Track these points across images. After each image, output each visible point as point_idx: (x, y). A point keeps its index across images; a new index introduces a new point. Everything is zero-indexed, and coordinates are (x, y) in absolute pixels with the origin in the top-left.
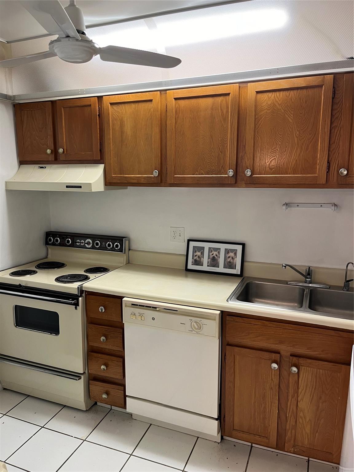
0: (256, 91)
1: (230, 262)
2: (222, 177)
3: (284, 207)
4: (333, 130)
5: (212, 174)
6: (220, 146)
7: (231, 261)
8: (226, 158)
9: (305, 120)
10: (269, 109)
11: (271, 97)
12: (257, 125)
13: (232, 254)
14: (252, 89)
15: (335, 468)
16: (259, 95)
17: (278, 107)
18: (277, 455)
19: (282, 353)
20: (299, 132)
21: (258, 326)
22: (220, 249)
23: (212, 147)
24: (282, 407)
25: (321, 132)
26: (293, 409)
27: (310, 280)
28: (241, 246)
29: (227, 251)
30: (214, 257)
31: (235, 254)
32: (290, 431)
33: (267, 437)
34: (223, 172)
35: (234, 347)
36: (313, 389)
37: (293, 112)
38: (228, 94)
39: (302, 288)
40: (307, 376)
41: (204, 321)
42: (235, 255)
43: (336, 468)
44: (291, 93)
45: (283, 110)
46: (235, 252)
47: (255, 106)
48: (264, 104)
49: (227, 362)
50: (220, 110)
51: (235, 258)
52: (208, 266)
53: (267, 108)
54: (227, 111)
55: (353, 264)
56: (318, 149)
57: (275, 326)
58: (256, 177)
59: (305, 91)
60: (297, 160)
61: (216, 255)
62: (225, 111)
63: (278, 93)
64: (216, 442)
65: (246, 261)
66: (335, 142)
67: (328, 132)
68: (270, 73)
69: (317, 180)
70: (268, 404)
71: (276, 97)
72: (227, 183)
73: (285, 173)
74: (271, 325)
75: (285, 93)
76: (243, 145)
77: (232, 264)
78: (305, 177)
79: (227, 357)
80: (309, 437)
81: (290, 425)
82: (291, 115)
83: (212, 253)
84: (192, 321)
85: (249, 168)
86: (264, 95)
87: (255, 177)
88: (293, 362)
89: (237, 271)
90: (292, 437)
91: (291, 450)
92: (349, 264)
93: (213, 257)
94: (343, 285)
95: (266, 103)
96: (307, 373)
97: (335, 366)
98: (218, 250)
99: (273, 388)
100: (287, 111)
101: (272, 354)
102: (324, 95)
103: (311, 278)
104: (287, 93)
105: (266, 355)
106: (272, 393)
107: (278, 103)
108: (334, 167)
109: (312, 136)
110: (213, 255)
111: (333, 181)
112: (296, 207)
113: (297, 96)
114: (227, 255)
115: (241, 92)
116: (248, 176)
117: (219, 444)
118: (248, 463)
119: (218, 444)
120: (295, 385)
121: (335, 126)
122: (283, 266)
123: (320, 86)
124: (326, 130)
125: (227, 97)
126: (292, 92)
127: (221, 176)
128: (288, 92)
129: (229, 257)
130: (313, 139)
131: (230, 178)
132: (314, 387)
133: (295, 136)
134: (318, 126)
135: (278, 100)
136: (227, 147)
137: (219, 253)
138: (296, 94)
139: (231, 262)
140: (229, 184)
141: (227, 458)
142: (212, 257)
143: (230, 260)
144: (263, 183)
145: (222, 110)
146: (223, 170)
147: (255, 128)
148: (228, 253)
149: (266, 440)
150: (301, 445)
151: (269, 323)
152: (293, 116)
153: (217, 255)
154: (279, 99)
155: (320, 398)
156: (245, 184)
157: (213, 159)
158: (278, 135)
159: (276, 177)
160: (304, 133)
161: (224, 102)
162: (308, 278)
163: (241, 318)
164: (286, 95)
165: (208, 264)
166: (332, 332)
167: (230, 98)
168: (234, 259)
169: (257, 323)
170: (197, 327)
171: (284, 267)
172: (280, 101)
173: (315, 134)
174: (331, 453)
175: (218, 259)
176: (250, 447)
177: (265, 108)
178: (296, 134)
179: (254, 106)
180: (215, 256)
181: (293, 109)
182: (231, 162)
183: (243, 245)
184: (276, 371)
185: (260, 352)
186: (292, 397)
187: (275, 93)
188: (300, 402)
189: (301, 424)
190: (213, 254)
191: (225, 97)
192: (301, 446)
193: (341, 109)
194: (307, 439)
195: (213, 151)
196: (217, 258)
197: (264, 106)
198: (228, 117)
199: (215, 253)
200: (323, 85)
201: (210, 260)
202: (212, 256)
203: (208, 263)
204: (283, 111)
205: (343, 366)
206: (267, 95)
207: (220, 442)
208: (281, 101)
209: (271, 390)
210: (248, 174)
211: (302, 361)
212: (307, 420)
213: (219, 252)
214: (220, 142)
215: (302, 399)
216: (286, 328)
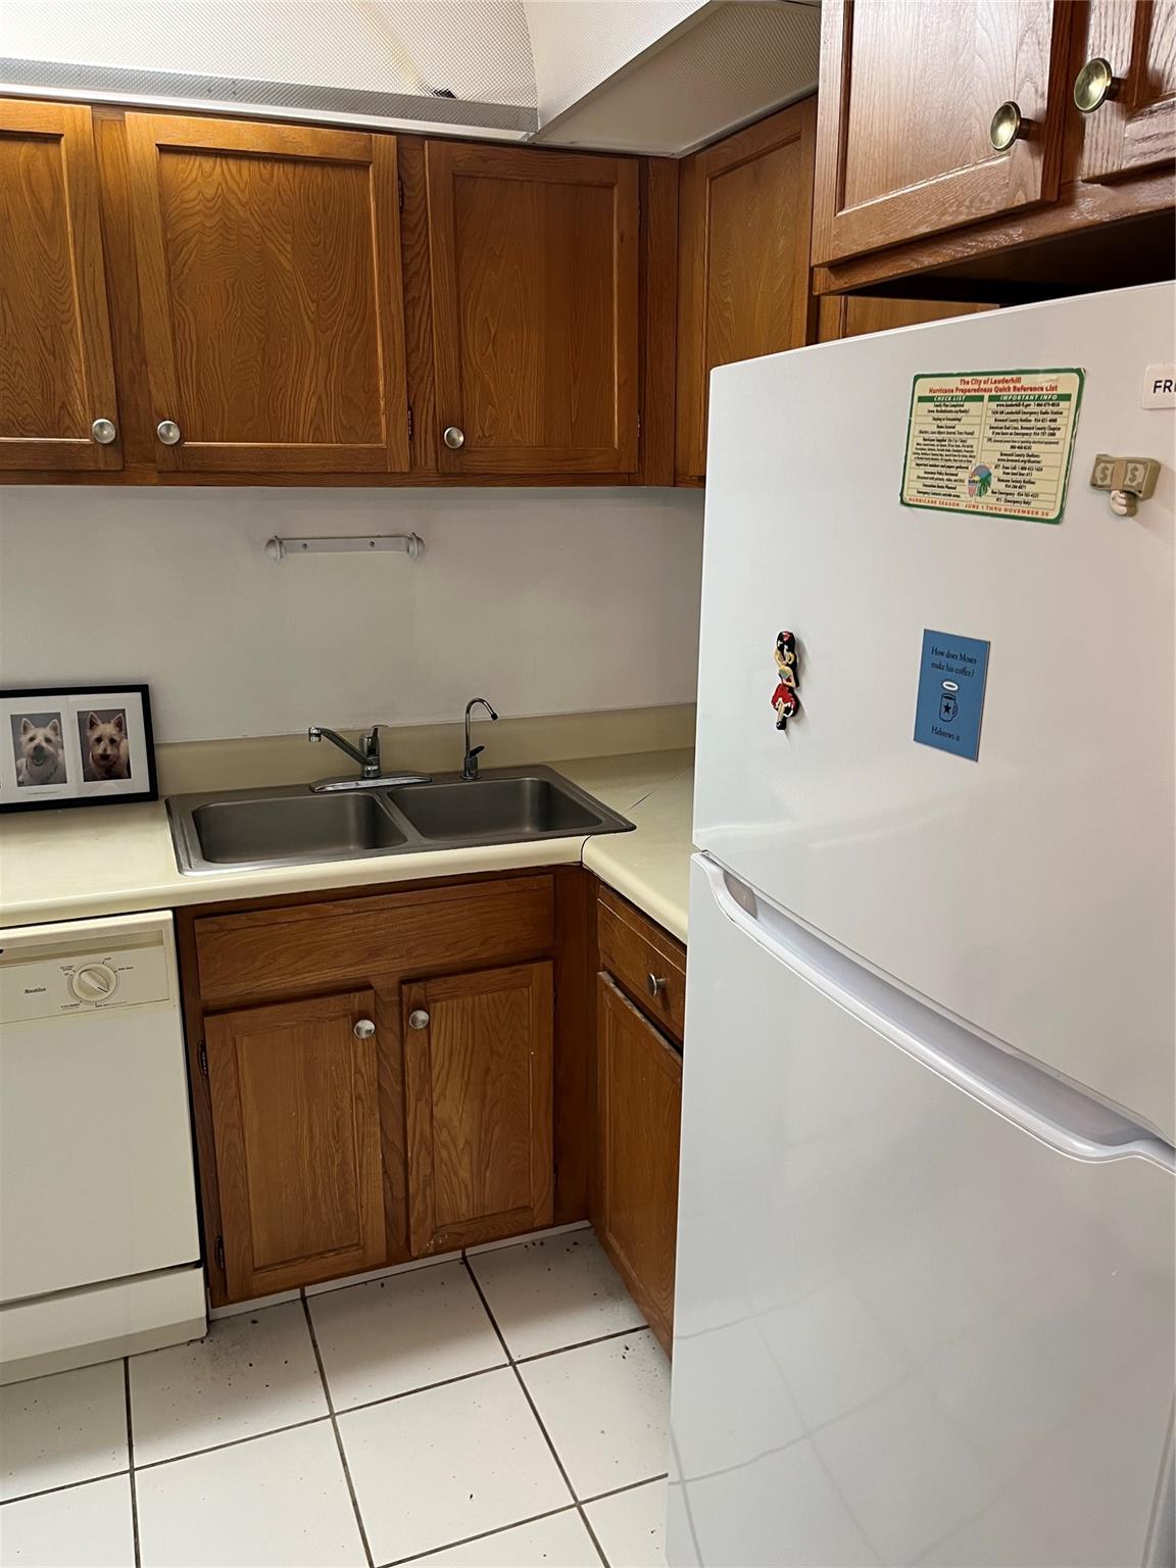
0: (157, 145)
1: (104, 757)
2: (70, 444)
3: (274, 552)
4: (411, 310)
5: (24, 433)
6: (45, 328)
7: (109, 752)
8: (76, 377)
9: (331, 269)
10: (213, 216)
11: (211, 175)
12: (172, 264)
13: (107, 729)
14: (143, 133)
15: (530, 1246)
16: (170, 160)
17: (241, 213)
18: (382, 1285)
19: (377, 983)
20: (318, 306)
21: (302, 923)
22: (57, 716)
23: (9, 330)
24: (390, 1139)
25: (380, 314)
26: (422, 1129)
27: (376, 768)
28: (138, 695)
29: (87, 721)
30: (38, 749)
31: (120, 725)
32: (420, 1197)
33: (356, 1245)
34: (68, 428)
35: (232, 1014)
36: (469, 1054)
37: (289, 238)
38: (55, 138)
39: (364, 796)
40: (449, 1023)
41: (119, 958)
42: (121, 730)
43: (534, 1244)
44: (276, 171)
45: (259, 224)
46: (118, 718)
47: (160, 196)
48: (191, 195)
49: (213, 1070)
50: (26, 194)
51: (122, 738)
52: (20, 784)
53: (201, 211)
54: (58, 202)
55: (482, 701)
56: (377, 365)
57: (351, 911)
58: (197, 448)
59: (317, 171)
60: (320, 397)
61: (48, 740)
62: (47, 204)
63: (232, 164)
64: (191, 1341)
65: (159, 745)
66: (419, 348)
67: (399, 313)
68: (210, 91)
69: (386, 461)
70: (351, 1148)
71: (228, 177)
72: (93, 468)
73: (290, 438)
74: (341, 910)
75: (257, 168)
76: (130, 331)
77: (115, 763)
78: (350, 449)
79: (211, 1053)
80: (470, 1188)
81: (418, 1179)
82: (285, 245)
83: (29, 736)
84: (70, 972)
85: (167, 415)
86: (187, 160)
87: (191, 448)
88: (412, 999)
89: (139, 782)
90: (426, 1211)
91: (428, 1248)
92: (473, 702)
93: (35, 748)
94: (463, 768)
95: (195, 192)
96: (449, 1019)
97: (517, 971)
98: (52, 719)
99: (363, 1097)
100: (271, 231)
101: (352, 995)
102: (374, 196)
103: (378, 764)
104: (264, 169)
105: (335, 1004)
106: (360, 1110)
107: (239, 200)
108: (423, 423)
109: (355, 323)
110: (36, 742)
111: (426, 463)
112: (299, 551)
113: (297, 185)
114: (88, 734)
115: (101, 136)
116: (172, 446)
117: (205, 1341)
118: (315, 1346)
119: (202, 1342)
120: (423, 1063)
121: (414, 298)
122: (311, 735)
123: (362, 166)
124: (393, 307)
125: (51, 148)
126: (279, 171)
127: (63, 443)
128: (265, 167)
129: (99, 740)
130: (359, 331)
131: (101, 448)
132: (470, 1049)
133: (305, 318)
134: (369, 292)
135: (235, 188)
136: (71, 331)
137: (57, 730)
138: (290, 175)
139: (109, 756)
140: (100, 471)
141: (251, 1365)
142: (31, 752)
143: (105, 750)
144: (223, 469)
145: (36, 193)
146: (67, 421)
147: (170, 277)
148: (93, 725)
149: (355, 1253)
150: (450, 1222)
151: (334, 906)
152: (292, 248)
153: (52, 737)
154: (239, 186)
155: (488, 1070)
156: (156, 474)
157: (21, 376)
158: (253, 307)
159: (261, 449)
160: (333, 310)
161: (40, 163)
162: (372, 764)
163: (243, 917)
164: (261, 176)
165: (20, 778)
166: (502, 885)
167: (63, 153)
168: (119, 744)
169: (297, 918)
170: (95, 986)
171: (314, 739)
172: (243, 192)
173: (364, 318)
174: (525, 1207)
175: (58, 755)
176: (300, 1303)
177: (198, 208)
178: (307, 313)
179: (157, 195)
180: (44, 744)
181: (288, 225)
182: (96, 392)
183: (143, 690)
184: (366, 1043)
185: (315, 1002)
186: (418, 1099)
187: (224, 163)
188: (436, 1105)
189: (446, 1165)
190: (32, 739)
191: (44, 146)
192: (454, 1223)
193: (424, 248)
194: (464, 1200)
195: (16, 345)
196: (52, 749)
197: (191, 201)
198: (63, 224)
199: (40, 734)
200: (371, 163)
201: (23, 760)
202: (33, 744)
203: (19, 772)
204: (257, 228)
205: (534, 965)
206: (197, 163)
207: (207, 1334)
208: (247, 192)
209: (359, 1102)
210: (172, 438)
211: (434, 987)
212: (461, 1143)
213: (55, 729)
214: (43, 315)
215: (443, 1094)
216: (385, 907)
